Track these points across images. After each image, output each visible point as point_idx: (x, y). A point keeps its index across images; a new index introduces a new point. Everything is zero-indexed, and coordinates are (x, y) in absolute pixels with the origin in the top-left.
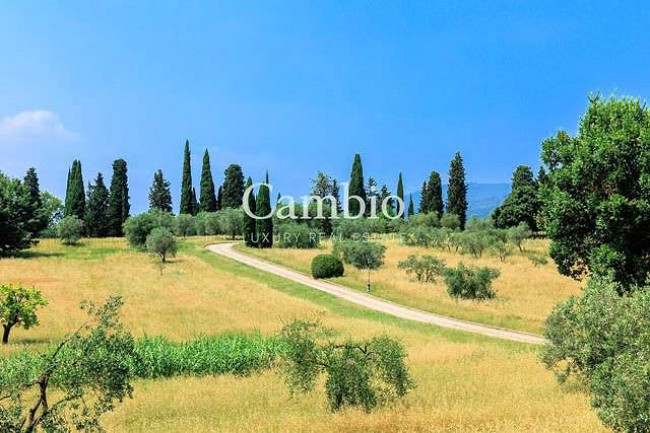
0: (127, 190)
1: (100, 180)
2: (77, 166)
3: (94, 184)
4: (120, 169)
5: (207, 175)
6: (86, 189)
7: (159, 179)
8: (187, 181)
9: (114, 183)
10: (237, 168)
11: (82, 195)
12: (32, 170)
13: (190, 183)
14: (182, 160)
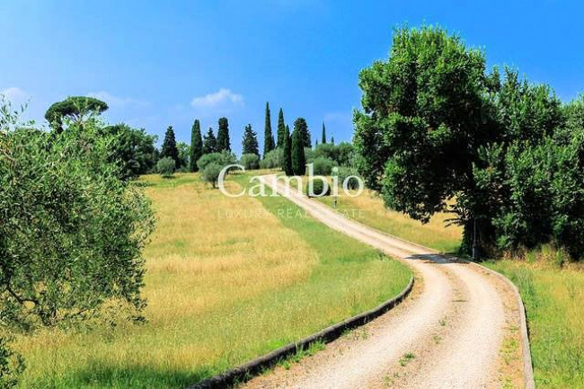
0: (228, 139)
1: (211, 133)
2: (197, 123)
3: (207, 136)
4: (224, 124)
5: (281, 125)
6: (203, 139)
7: (249, 130)
8: (268, 131)
9: (219, 134)
10: (302, 120)
11: (201, 143)
12: (171, 128)
13: (270, 133)
14: (265, 116)
